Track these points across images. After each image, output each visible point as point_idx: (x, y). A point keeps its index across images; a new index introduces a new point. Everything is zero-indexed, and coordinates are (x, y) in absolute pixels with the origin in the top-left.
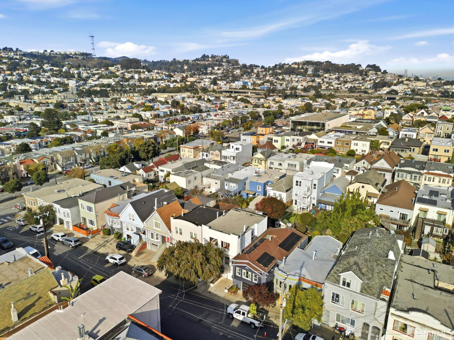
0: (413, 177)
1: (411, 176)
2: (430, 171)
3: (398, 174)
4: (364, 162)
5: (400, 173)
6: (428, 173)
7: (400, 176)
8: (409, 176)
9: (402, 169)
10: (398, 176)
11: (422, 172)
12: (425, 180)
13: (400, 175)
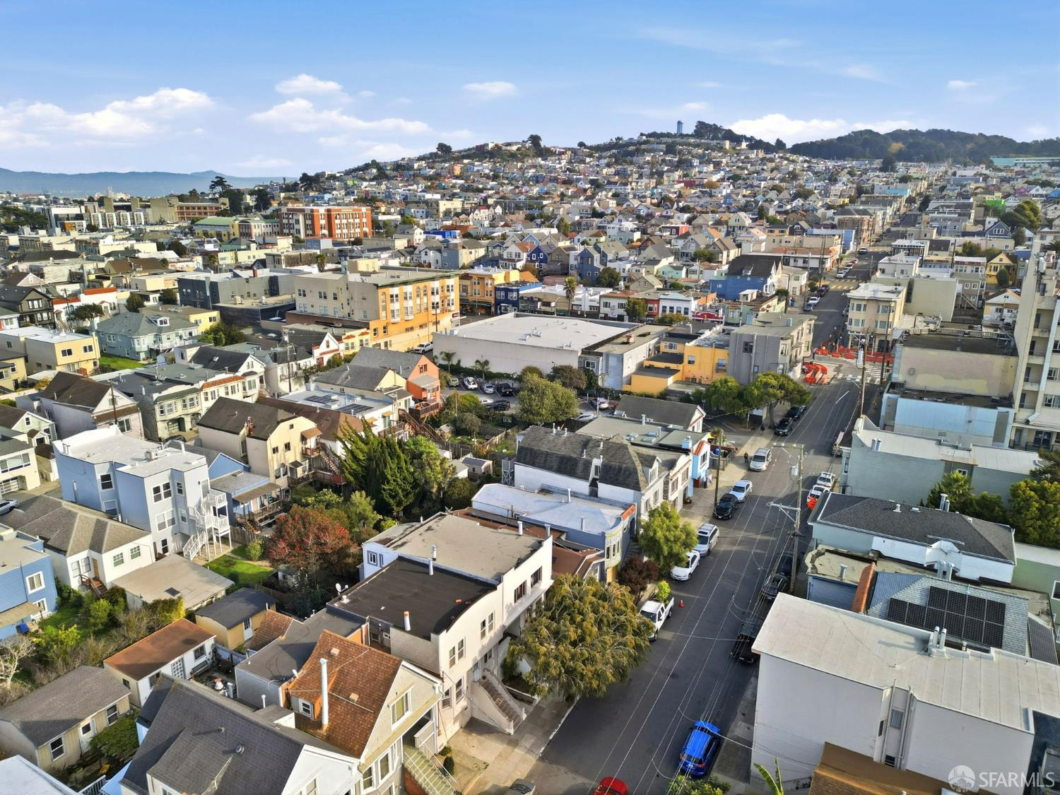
0: (188, 403)
1: (184, 401)
2: (209, 380)
3: (162, 407)
4: (27, 419)
5: (166, 403)
6: (209, 385)
7: (166, 411)
8: (179, 403)
9: (165, 393)
10: (162, 412)
11: (197, 386)
12: (207, 399)
13: (166, 409)
